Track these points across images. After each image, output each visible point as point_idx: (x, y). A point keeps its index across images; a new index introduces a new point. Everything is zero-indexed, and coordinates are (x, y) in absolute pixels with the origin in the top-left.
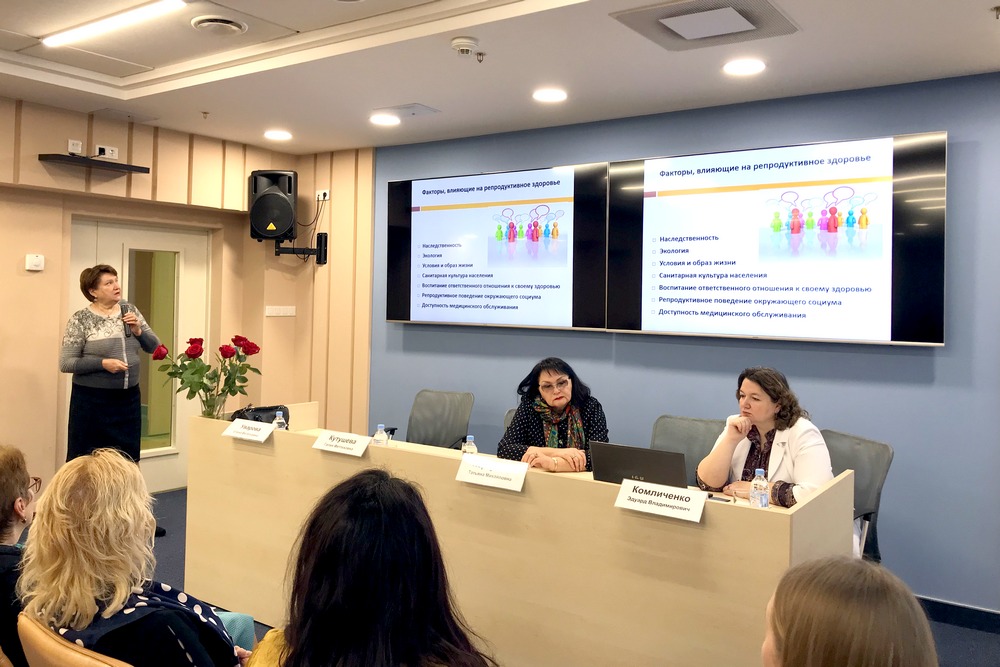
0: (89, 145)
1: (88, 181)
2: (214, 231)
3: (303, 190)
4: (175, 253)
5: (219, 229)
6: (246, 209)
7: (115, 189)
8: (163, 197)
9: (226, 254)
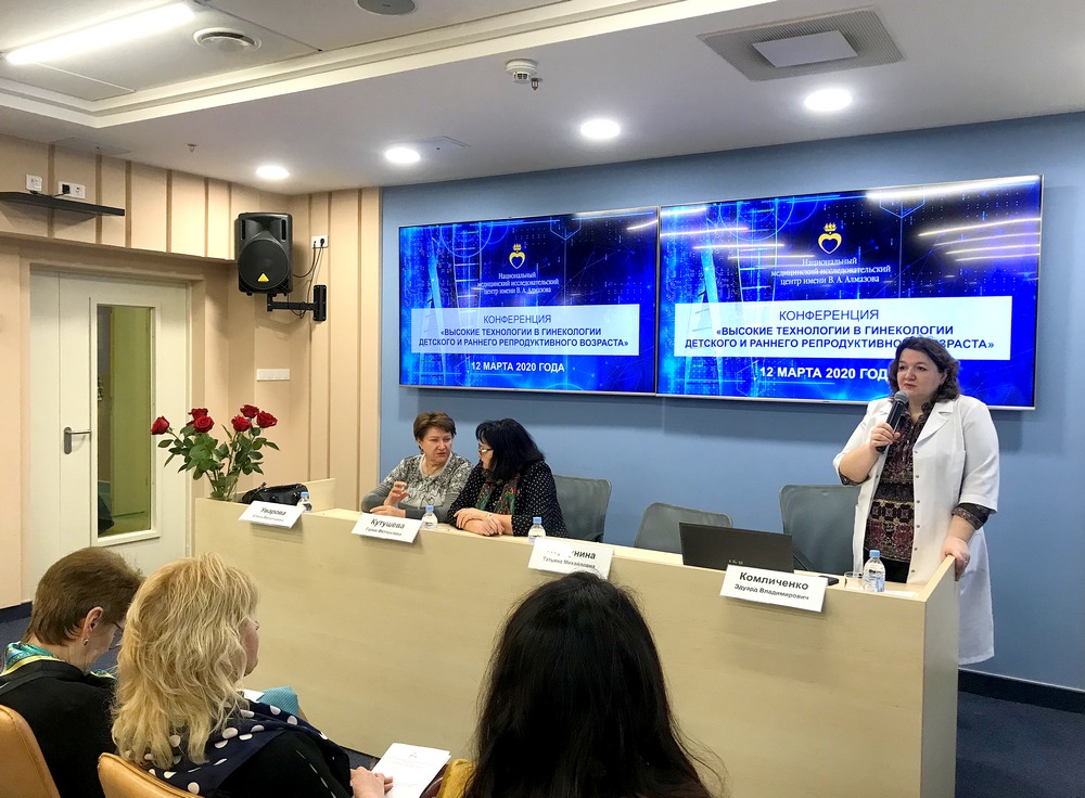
0: (51, 183)
1: (51, 225)
2: (194, 283)
3: (298, 237)
4: (150, 308)
5: (201, 281)
6: (233, 258)
7: (83, 234)
8: (138, 243)
9: (209, 309)
